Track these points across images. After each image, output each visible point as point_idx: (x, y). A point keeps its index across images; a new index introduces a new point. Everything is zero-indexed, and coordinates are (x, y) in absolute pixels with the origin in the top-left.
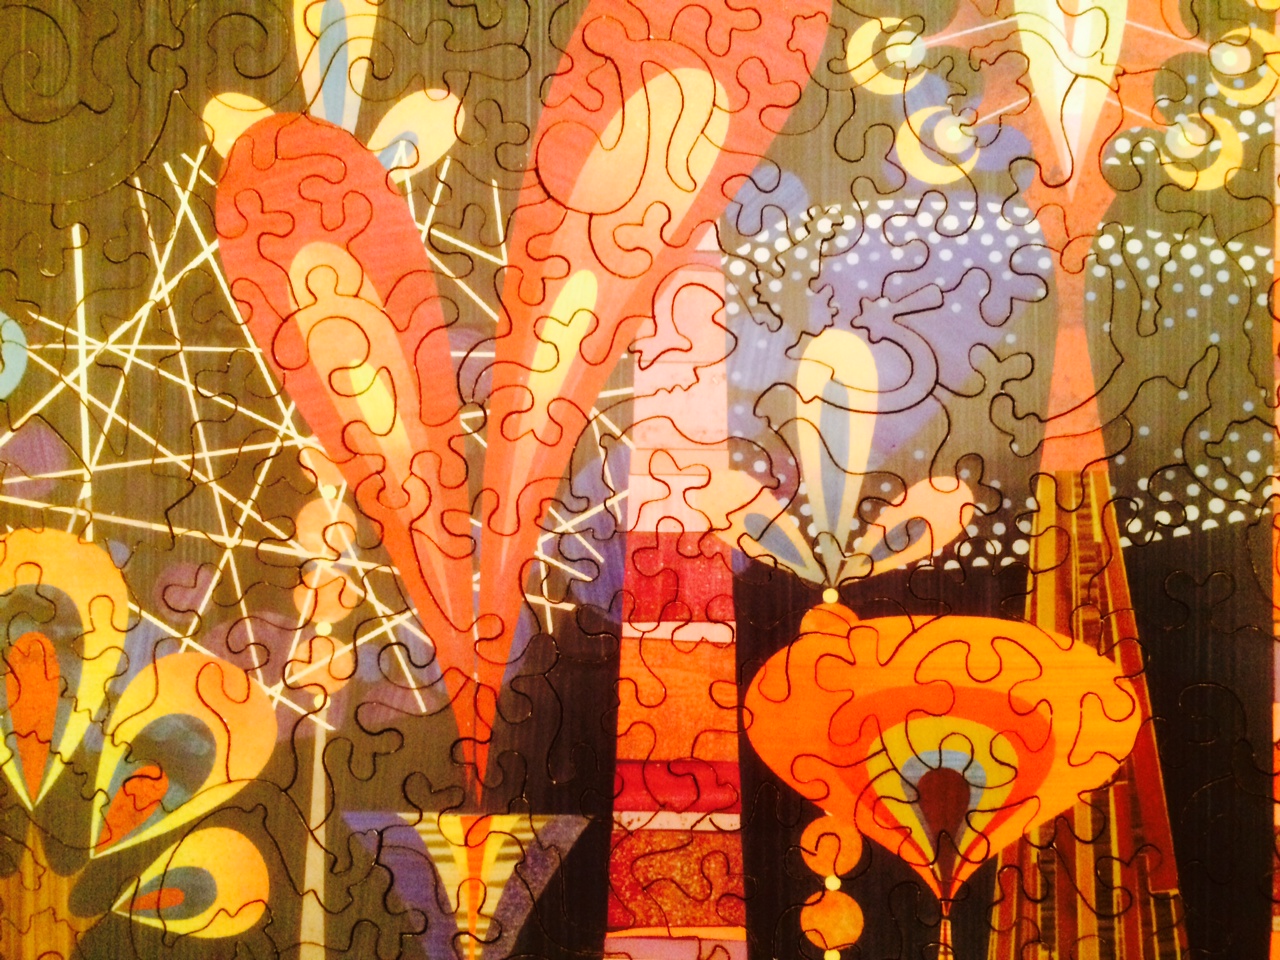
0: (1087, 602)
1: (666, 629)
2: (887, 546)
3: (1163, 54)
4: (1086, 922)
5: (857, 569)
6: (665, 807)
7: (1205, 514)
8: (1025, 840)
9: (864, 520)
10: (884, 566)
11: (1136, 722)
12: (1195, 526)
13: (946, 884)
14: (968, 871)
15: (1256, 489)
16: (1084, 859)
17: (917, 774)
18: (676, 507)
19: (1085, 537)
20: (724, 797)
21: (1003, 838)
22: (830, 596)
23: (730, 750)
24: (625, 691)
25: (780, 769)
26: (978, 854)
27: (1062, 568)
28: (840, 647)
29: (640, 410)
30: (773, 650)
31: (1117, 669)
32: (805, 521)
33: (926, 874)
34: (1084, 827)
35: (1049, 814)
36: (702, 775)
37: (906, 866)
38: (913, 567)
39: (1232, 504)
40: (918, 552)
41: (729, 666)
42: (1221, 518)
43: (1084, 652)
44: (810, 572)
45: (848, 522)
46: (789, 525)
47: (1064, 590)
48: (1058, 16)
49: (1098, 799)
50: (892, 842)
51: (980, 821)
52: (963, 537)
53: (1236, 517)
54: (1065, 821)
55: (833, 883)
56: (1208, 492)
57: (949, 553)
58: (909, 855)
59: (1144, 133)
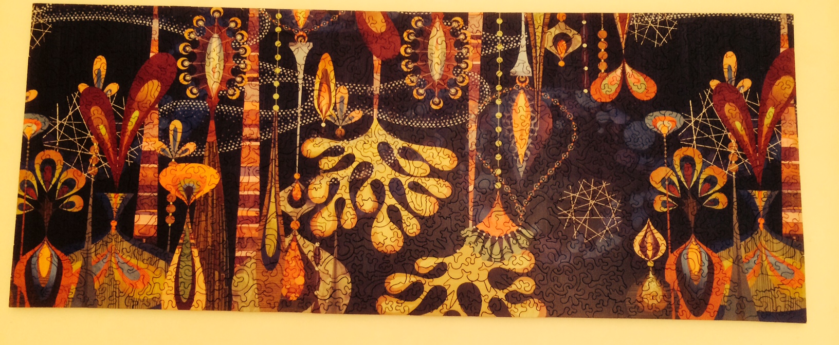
0: (213, 161)
1: (147, 165)
2: (183, 153)
3: (228, 78)
4: (210, 209)
5: (178, 156)
6: (146, 192)
7: (231, 148)
8: (201, 197)
9: (179, 148)
10: (181, 156)
11: (219, 179)
12: (229, 150)
13: (189, 203)
14: (192, 201)
15: (239, 144)
16: (210, 199)
17: (185, 187)
18: (150, 147)
19: (213, 151)
20: (155, 190)
21: (198, 196)
22: (173, 160)
23: (157, 183)
24: (140, 175)
25: (164, 187)
26: (194, 199)
27: (209, 156)
28: (174, 168)
29: (145, 132)
30: (164, 168)
31: (216, 171)
32: (170, 149)
33: (186, 202)
34: (210, 195)
35: (205, 193)
36: (152, 187)
37: (183, 201)
38: (186, 156)
39: (235, 146)
40: (187, 154)
41: (157, 171)
42: (234, 148)
43: (212, 169)
44: (170, 157)
45: (176, 149)
46: (167, 149)
47: (209, 160)
48: (212, 72)
49: (212, 191)
50: (181, 197)
51: (194, 194)
52: (194, 151)
53: (236, 148)
54: (207, 194)
55: (171, 203)
56: (232, 145)
57: (192, 153)
58: (183, 199)
59: (225, 90)
